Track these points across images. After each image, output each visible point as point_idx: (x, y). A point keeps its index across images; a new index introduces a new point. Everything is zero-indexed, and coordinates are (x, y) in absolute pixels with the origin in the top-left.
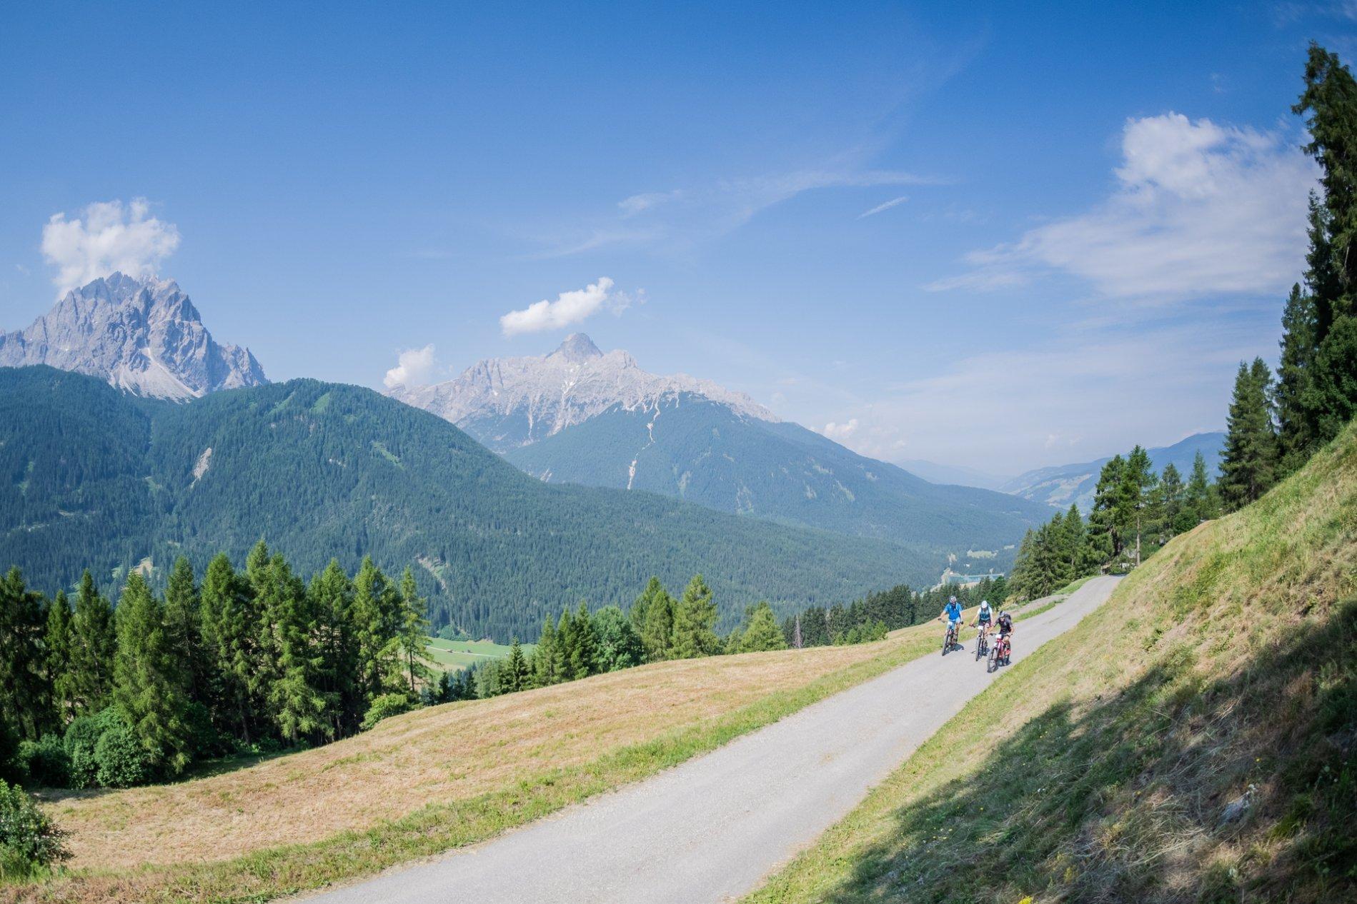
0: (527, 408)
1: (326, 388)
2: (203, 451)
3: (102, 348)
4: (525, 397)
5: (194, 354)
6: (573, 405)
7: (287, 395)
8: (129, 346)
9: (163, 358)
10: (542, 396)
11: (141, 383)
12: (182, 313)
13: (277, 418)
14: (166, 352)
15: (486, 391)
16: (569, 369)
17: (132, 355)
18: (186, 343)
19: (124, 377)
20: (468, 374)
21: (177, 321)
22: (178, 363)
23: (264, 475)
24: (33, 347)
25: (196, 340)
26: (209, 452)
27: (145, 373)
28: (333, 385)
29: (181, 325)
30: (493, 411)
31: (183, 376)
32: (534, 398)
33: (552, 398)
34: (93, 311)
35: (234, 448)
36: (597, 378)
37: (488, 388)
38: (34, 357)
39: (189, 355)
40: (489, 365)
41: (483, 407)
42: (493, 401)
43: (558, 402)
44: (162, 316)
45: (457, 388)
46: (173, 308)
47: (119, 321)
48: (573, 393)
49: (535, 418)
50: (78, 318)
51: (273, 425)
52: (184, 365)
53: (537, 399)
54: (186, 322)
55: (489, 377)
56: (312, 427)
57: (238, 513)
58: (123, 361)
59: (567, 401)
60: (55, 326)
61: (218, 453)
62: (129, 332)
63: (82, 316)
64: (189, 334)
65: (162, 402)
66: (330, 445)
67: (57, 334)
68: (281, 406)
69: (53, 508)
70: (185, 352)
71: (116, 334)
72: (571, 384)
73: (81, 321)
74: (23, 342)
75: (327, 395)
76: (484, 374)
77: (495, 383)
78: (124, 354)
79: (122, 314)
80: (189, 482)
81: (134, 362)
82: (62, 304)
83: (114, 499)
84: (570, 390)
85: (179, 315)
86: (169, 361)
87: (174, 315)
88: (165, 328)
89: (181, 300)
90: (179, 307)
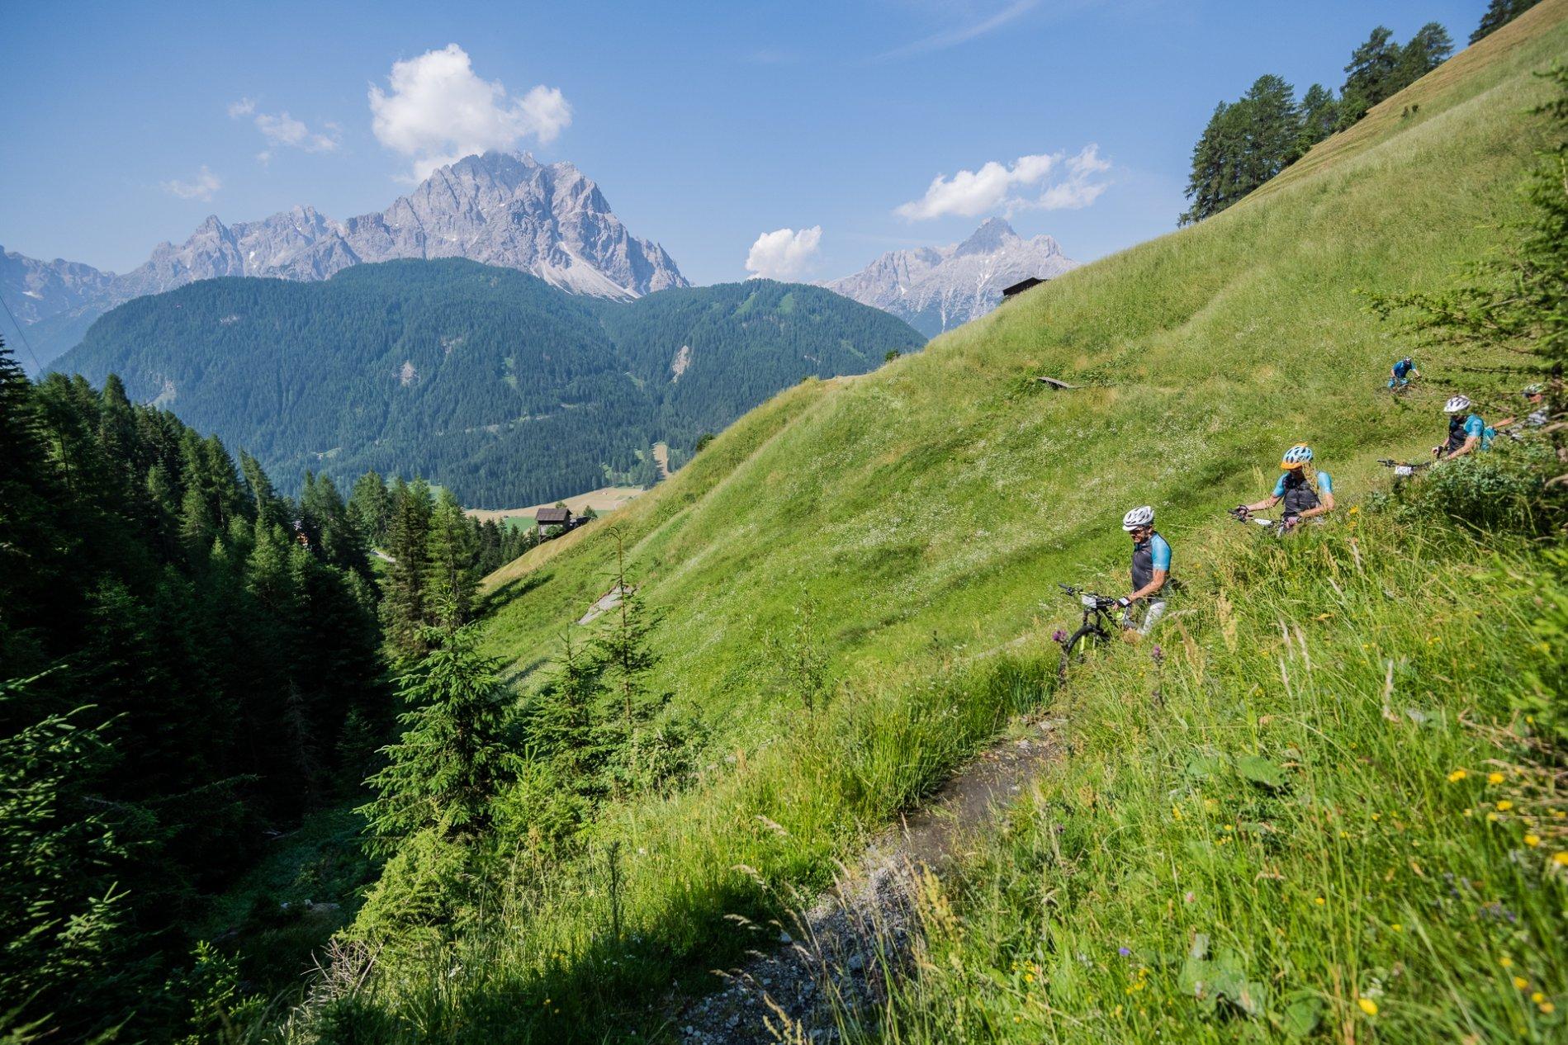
0: (940, 304)
1: (787, 289)
2: (679, 349)
3: (512, 241)
4: (938, 293)
5: (615, 250)
6: (989, 300)
7: (748, 295)
8: (542, 241)
9: (583, 254)
10: (955, 291)
11: (568, 279)
12: (593, 202)
13: (747, 318)
14: (584, 247)
15: (893, 287)
16: (984, 259)
17: (549, 250)
18: (604, 238)
19: (548, 272)
20: (874, 269)
21: (590, 213)
22: (600, 258)
23: (749, 370)
24: (404, 234)
25: (615, 236)
26: (685, 349)
27: (569, 269)
28: (794, 285)
29: (596, 218)
30: (904, 308)
31: (608, 273)
32: (948, 292)
33: (967, 293)
34: (476, 196)
35: (712, 346)
36: (1016, 269)
37: (895, 283)
38: (408, 246)
39: (610, 251)
40: (895, 257)
41: (893, 303)
42: (903, 298)
43: (973, 297)
44: (569, 207)
45: (863, 284)
46: (582, 197)
47: (521, 211)
48: (989, 287)
49: (948, 315)
50: (458, 203)
51: (744, 325)
52: (607, 262)
53: (950, 294)
54: (600, 215)
55: (895, 271)
56: (782, 326)
57: (733, 404)
58: (540, 255)
59: (983, 295)
60: (428, 210)
61: (697, 350)
62: (537, 224)
63: (464, 201)
64: (605, 227)
65: (597, 300)
66: (804, 343)
67: (434, 221)
68: (744, 308)
69: (555, 401)
70: (605, 248)
71: (524, 226)
72: (987, 277)
73: (464, 207)
74: (387, 229)
75: (789, 295)
76: (890, 268)
77: (902, 278)
78: (539, 248)
79: (523, 203)
80: (671, 377)
81: (554, 257)
82: (429, 185)
83: (610, 393)
84: (986, 284)
85: (590, 206)
86: (590, 258)
87: (585, 206)
88: (578, 221)
89: (587, 191)
90: (587, 198)
